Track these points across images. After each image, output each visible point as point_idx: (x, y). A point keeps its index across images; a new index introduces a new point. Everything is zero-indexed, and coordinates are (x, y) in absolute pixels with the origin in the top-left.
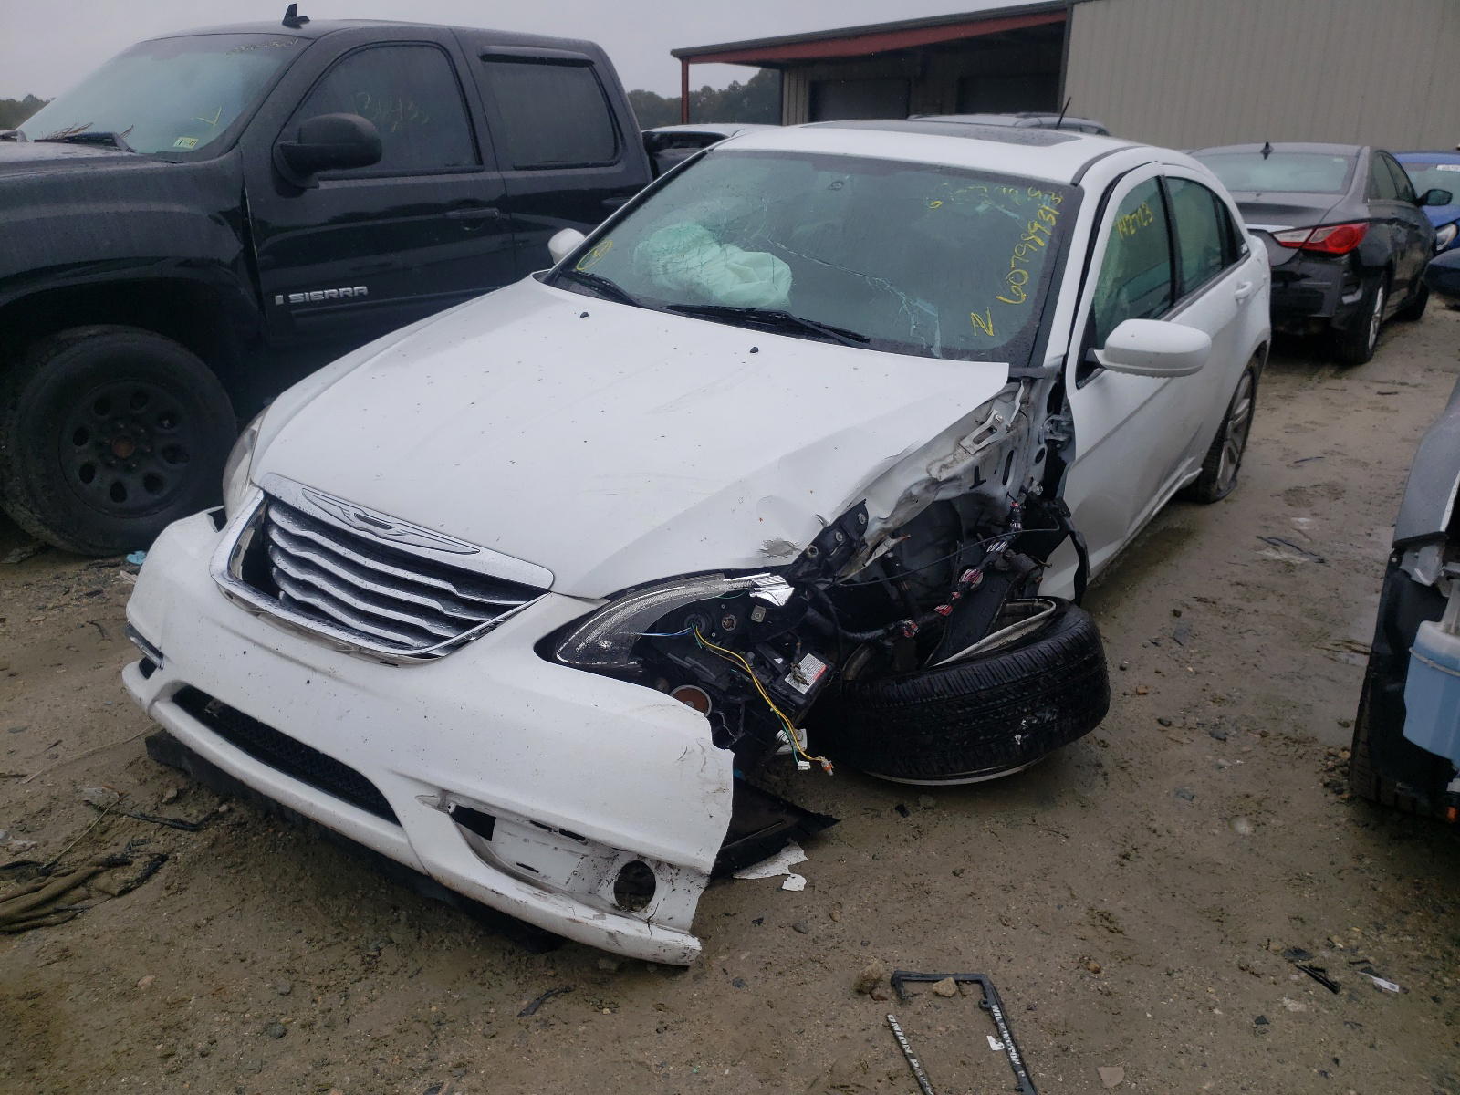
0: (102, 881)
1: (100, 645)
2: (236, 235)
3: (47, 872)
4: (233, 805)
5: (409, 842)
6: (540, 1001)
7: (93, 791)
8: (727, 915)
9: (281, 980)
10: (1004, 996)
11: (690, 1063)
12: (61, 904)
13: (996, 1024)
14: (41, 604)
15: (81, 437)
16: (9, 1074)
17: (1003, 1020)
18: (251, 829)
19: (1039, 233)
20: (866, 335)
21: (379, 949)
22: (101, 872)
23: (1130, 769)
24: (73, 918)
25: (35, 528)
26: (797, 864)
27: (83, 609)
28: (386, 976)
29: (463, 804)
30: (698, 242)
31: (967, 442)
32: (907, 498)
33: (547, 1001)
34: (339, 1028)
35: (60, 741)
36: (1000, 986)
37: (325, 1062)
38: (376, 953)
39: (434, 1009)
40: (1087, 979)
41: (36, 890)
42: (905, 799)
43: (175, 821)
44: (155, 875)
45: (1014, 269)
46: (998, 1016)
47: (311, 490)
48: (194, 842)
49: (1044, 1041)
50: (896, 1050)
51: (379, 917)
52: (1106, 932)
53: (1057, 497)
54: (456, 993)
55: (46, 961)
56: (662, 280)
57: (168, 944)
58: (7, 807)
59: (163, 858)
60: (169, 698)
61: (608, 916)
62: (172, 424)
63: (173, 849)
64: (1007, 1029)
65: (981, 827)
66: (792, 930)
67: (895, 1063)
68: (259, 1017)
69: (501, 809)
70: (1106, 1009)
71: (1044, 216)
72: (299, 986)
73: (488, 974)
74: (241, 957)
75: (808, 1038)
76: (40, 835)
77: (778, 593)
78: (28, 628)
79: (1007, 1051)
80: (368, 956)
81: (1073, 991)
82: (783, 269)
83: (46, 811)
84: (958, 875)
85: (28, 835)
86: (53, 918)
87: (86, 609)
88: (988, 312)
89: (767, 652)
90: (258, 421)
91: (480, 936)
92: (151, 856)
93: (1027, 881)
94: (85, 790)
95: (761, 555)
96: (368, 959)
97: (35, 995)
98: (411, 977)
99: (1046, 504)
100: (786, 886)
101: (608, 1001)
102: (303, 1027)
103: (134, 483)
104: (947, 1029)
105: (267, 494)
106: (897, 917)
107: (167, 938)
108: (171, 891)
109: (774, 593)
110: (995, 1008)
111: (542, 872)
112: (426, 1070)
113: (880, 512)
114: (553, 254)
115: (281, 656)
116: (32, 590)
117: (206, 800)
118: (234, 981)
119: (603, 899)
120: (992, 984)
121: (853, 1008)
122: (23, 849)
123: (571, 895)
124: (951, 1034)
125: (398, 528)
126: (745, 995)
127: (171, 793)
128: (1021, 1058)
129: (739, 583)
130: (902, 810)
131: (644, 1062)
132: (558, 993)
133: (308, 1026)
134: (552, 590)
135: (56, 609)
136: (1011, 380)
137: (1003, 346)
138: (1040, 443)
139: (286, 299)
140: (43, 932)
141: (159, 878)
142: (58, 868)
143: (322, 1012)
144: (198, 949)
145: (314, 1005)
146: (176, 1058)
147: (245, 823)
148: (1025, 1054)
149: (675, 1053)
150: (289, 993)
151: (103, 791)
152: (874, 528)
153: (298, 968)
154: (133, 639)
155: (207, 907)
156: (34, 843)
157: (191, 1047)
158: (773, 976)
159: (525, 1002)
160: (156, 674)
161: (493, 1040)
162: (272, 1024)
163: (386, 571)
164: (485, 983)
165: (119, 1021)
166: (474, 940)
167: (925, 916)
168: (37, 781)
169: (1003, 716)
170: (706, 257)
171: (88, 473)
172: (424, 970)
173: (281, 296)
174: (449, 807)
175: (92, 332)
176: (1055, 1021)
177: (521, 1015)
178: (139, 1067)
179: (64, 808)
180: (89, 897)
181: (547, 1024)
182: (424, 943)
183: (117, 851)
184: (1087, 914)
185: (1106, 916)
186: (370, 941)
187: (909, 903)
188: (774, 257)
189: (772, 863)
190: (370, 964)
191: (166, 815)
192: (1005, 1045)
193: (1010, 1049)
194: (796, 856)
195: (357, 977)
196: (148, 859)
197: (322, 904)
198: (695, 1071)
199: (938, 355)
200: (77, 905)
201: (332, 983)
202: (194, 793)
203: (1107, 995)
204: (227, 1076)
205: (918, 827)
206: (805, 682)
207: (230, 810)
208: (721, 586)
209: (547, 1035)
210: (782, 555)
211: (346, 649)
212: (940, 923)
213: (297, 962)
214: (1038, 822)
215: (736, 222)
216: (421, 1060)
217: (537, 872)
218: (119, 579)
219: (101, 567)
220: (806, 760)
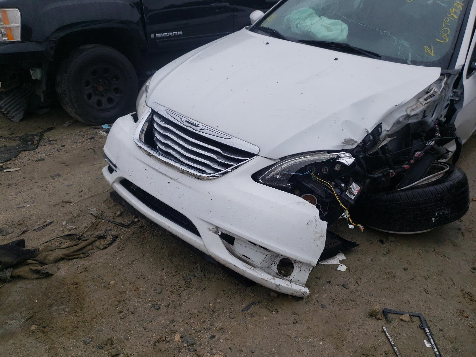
0: (97, 244)
1: (94, 157)
2: (139, 12)
3: (80, 239)
4: (139, 219)
5: (204, 244)
6: (249, 306)
7: (93, 210)
8: (317, 278)
9: (157, 288)
10: (429, 324)
11: (307, 337)
12: (84, 251)
13: (427, 336)
14: (75, 141)
15: (87, 84)
16: (68, 313)
17: (430, 334)
18: (146, 229)
19: (455, 13)
20: (380, 53)
21: (191, 279)
22: (97, 240)
23: (473, 232)
24: (88, 256)
25: (73, 115)
26: (342, 260)
27: (88, 144)
28: (194, 289)
29: (224, 232)
30: (310, 15)
31: (421, 100)
32: (397, 122)
33: (252, 306)
34: (178, 308)
35: (82, 191)
36: (427, 319)
37: (173, 321)
38: (189, 280)
39: (211, 305)
40: (463, 320)
41: (76, 245)
42: (383, 238)
43: (120, 223)
44: (114, 243)
45: (443, 28)
46: (428, 333)
47: (169, 110)
48: (127, 232)
49: (447, 345)
50: (387, 342)
51: (190, 266)
52: (469, 301)
53: (451, 122)
54: (219, 299)
55: (80, 272)
56: (295, 30)
57: (119, 269)
58: (66, 213)
59: (117, 237)
60: (119, 182)
61: (276, 278)
62: (117, 80)
63: (120, 234)
64: (432, 338)
65: (414, 251)
66: (342, 287)
67: (387, 348)
68: (150, 301)
69: (237, 236)
70: (471, 334)
71: (457, 6)
72: (164, 290)
73: (230, 293)
74: (144, 277)
75: (352, 333)
76: (77, 224)
77: (348, 160)
78: (72, 149)
79: (432, 348)
80: (187, 281)
81: (458, 325)
82: (345, 26)
83: (79, 216)
84: (406, 270)
85: (73, 224)
86: (82, 256)
87: (89, 143)
88: (432, 46)
89: (338, 181)
90: (148, 81)
91: (226, 277)
92: (112, 236)
93: (434, 275)
94: (91, 209)
95: (343, 144)
96: (187, 282)
97: (76, 284)
98: (202, 291)
99: (446, 125)
100: (339, 268)
101: (275, 309)
102: (165, 306)
103: (104, 100)
104: (407, 335)
105: (153, 110)
106: (383, 285)
107: (119, 267)
108: (119, 250)
109: (347, 160)
110: (427, 329)
111: (251, 259)
112: (210, 329)
113: (386, 128)
114: (251, 20)
115: (159, 172)
116: (73, 136)
117: (130, 216)
118: (141, 286)
119: (273, 270)
120: (424, 318)
121: (368, 322)
122: (72, 229)
123: (262, 269)
124: (409, 338)
125: (201, 127)
126: (326, 312)
127: (119, 213)
128: (438, 351)
129: (333, 155)
130: (382, 242)
131: (289, 335)
132: (256, 303)
133: (167, 306)
134: (258, 155)
135: (80, 143)
136: (442, 74)
137: (438, 60)
138: (448, 101)
139: (155, 36)
140: (79, 260)
141: (116, 244)
142: (83, 237)
143: (172, 301)
144: (129, 273)
145: (169, 298)
146: (123, 314)
147: (144, 226)
148: (440, 350)
149: (301, 333)
150: (160, 293)
151: (97, 210)
152: (384, 133)
153: (163, 284)
154: (106, 159)
155: (131, 257)
156: (75, 227)
157: (128, 310)
158: (336, 305)
159: (244, 306)
160: (114, 172)
161: (233, 320)
162: (155, 304)
163: (196, 142)
164: (229, 296)
165: (104, 297)
166: (224, 278)
167: (395, 286)
168: (75, 205)
169: (428, 211)
170: (314, 21)
171: (90, 96)
172: (207, 288)
173: (153, 35)
174: (219, 233)
175: (91, 47)
176: (451, 337)
177: (242, 311)
178: (111, 315)
179: (84, 215)
180: (93, 249)
181: (252, 316)
182: (206, 278)
183: (100, 233)
184: (461, 292)
185: (469, 294)
186: (187, 275)
187: (387, 280)
188: (342, 22)
189: (333, 259)
190: (188, 285)
191: (117, 221)
192: (432, 344)
193: (434, 347)
194: (341, 257)
195: (183, 289)
196: (111, 237)
197: (171, 259)
198: (309, 341)
199: (409, 63)
200: (89, 252)
201: (175, 290)
202: (126, 213)
203: (471, 328)
204: (140, 322)
205: (388, 249)
206: (354, 195)
207: (138, 221)
208: (325, 157)
209: (253, 320)
210: (350, 145)
211: (183, 172)
212: (400, 290)
213: (163, 281)
214: (436, 251)
215: (326, 7)
216: (207, 325)
217: (250, 259)
218: (99, 134)
219: (94, 129)
220: (352, 224)
